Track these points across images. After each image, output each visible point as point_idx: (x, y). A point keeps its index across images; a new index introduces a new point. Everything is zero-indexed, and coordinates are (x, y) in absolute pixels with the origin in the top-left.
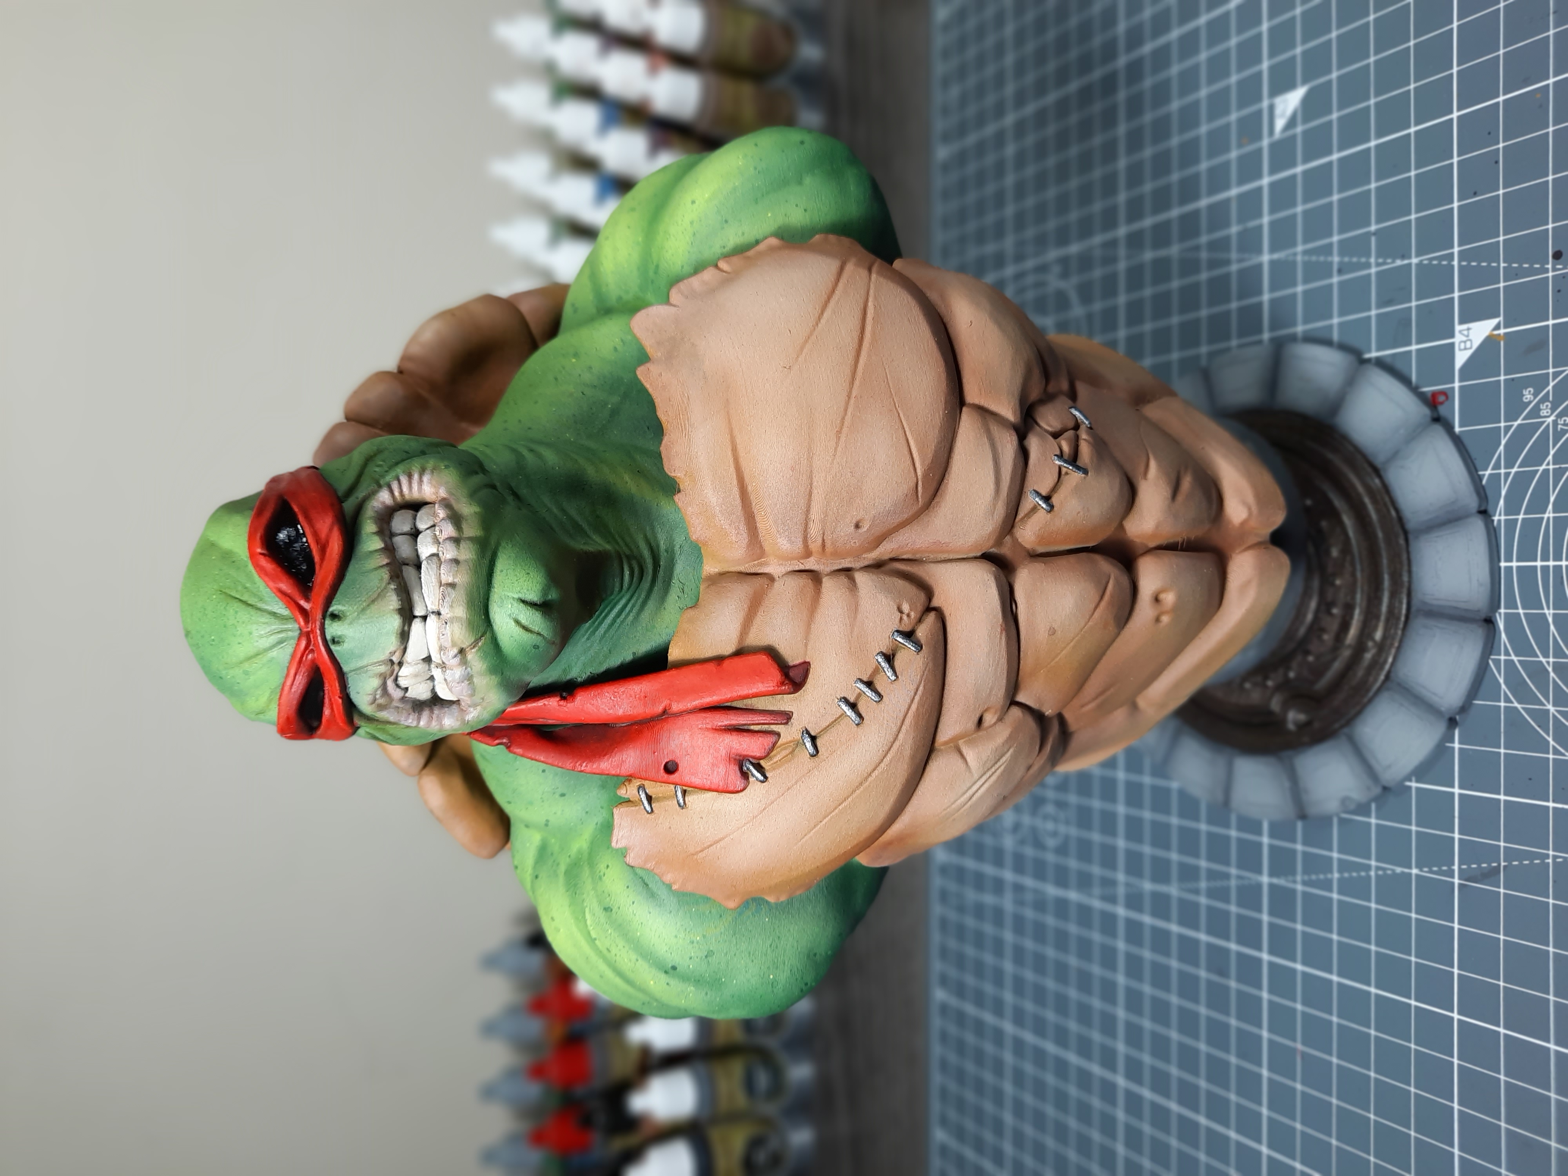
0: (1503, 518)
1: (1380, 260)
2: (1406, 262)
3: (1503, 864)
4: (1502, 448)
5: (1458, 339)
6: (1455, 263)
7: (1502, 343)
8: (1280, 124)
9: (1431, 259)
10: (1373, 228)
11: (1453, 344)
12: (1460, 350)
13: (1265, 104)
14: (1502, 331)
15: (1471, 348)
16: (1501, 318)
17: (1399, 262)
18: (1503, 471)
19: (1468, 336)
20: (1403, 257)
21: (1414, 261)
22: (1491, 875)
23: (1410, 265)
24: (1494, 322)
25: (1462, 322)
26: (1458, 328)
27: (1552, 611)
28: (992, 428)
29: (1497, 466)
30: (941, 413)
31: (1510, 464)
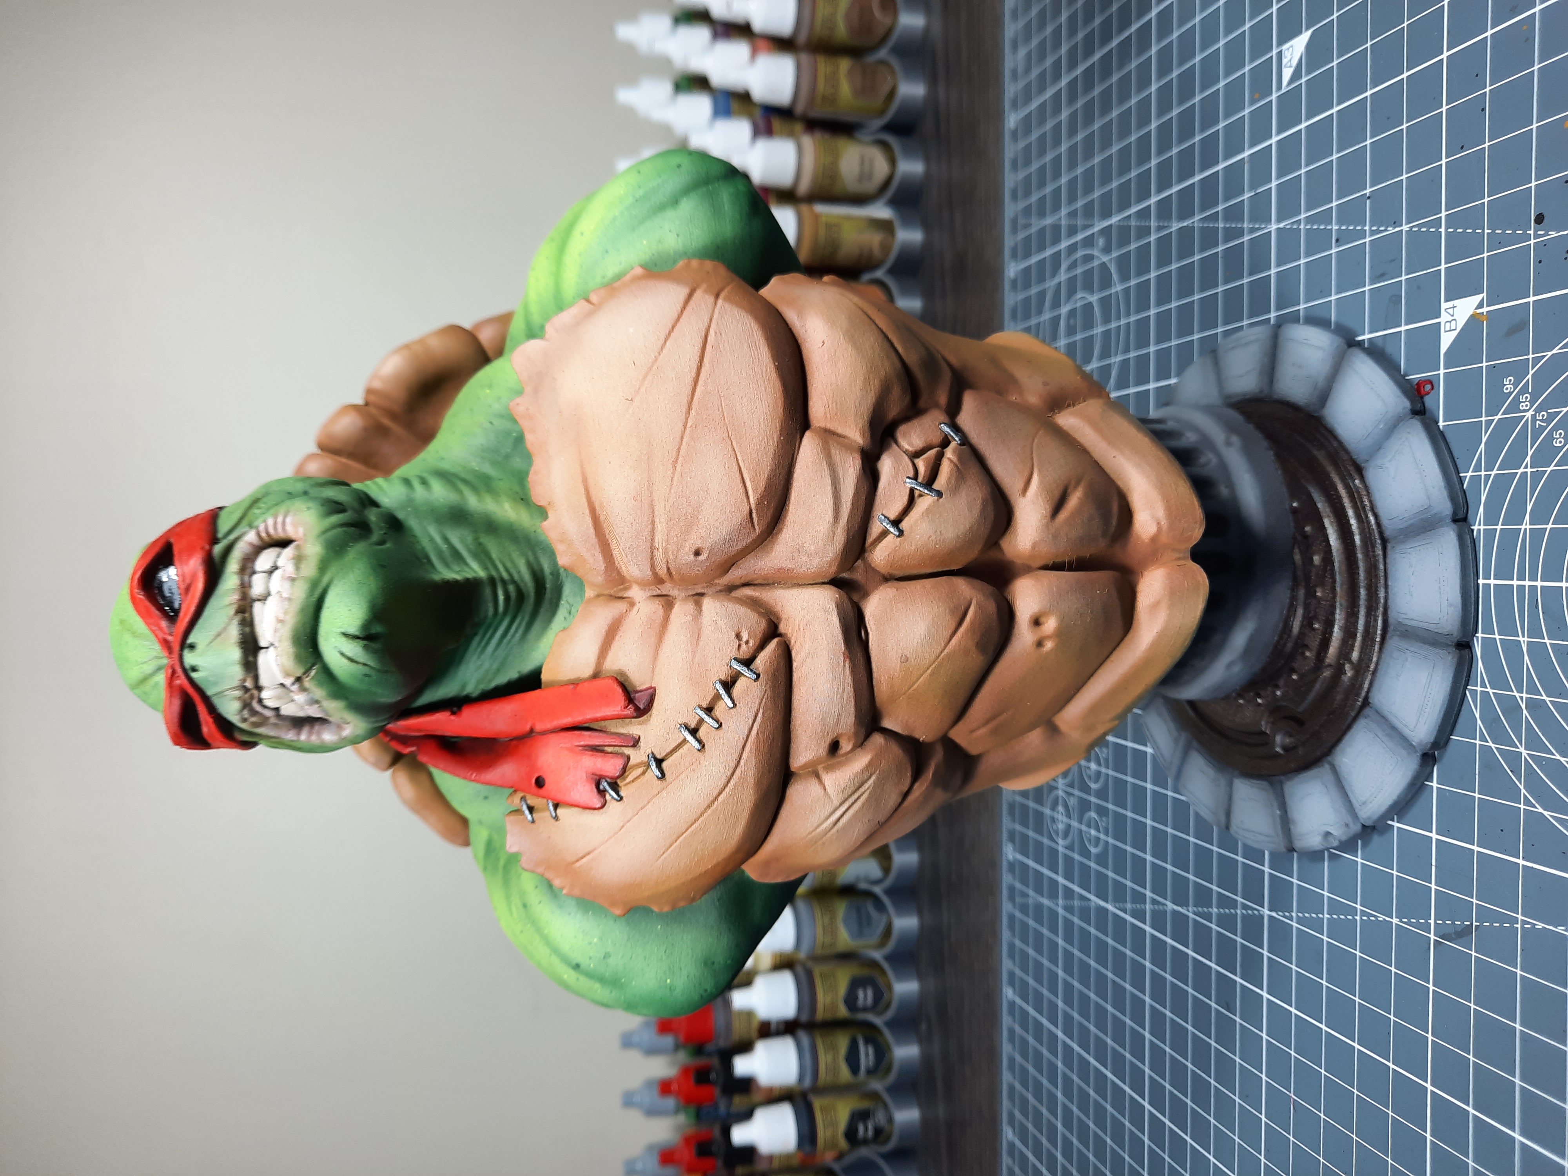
0: (1482, 527)
1: (1374, 228)
2: (1397, 229)
3: (1475, 924)
4: (1482, 445)
5: (1444, 318)
6: (1443, 230)
7: (1485, 322)
8: (1287, 74)
9: (1420, 226)
10: (1368, 191)
11: (1439, 323)
12: (1446, 331)
13: (1274, 52)
14: (1485, 310)
15: (1455, 330)
16: (1485, 294)
17: (1391, 230)
18: (1483, 473)
19: (1453, 316)
20: (1395, 224)
21: (1405, 228)
22: (1463, 934)
23: (1402, 230)
24: (1477, 299)
25: (1446, 301)
26: (1444, 305)
27: (1526, 639)
28: (833, 451)
29: (1478, 468)
30: (775, 440)
31: (1489, 468)
